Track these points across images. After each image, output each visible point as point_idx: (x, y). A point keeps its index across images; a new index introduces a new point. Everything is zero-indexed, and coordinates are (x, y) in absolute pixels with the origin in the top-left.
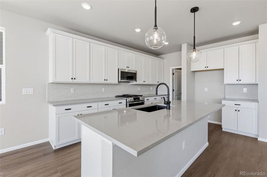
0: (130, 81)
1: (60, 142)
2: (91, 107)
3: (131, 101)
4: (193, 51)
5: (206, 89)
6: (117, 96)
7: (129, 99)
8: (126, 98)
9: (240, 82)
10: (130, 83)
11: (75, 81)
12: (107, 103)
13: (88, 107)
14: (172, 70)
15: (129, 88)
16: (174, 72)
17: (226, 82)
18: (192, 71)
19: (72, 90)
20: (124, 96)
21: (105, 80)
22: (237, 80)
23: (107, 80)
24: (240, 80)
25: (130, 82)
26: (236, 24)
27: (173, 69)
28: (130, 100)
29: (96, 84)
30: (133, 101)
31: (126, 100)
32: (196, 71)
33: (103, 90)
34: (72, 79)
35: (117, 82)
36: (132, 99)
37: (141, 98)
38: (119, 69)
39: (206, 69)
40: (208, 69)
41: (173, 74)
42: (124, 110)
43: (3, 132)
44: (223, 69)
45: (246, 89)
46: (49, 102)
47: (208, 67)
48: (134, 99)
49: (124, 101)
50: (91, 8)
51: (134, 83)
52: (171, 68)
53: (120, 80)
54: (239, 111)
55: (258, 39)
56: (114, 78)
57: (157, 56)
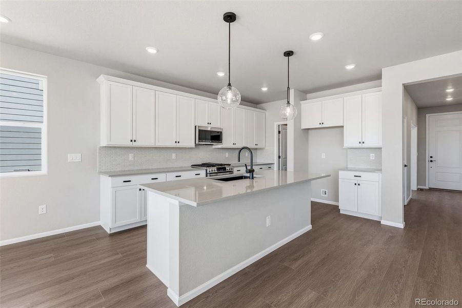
0: (212, 143)
1: (117, 223)
2: (157, 179)
3: (214, 172)
4: (287, 106)
5: (323, 156)
6: (194, 165)
7: (210, 169)
8: (206, 168)
9: (364, 146)
10: (214, 147)
11: (135, 144)
12: (178, 174)
13: (152, 179)
14: (278, 127)
15: (211, 154)
16: (280, 130)
17: (346, 145)
18: (302, 128)
19: (131, 156)
20: (203, 165)
21: (176, 142)
22: (360, 143)
23: (179, 142)
24: (363, 143)
25: (212, 145)
26: (350, 67)
27: (279, 125)
28: (212, 171)
29: (163, 148)
30: (216, 171)
31: (206, 170)
32: (309, 129)
33: (174, 156)
34: (131, 141)
35: (193, 145)
36: (215, 169)
37: (228, 168)
38: (195, 126)
39: (320, 126)
40: (323, 126)
41: (279, 132)
42: (204, 187)
43: (45, 210)
44: (343, 127)
45: (374, 155)
46: (100, 172)
47: (323, 123)
48: (218, 169)
49: (202, 172)
50: (158, 51)
51: (220, 146)
52: (276, 124)
53: (197, 143)
54: (359, 185)
55: (381, 86)
56: (189, 139)
57: (255, 105)
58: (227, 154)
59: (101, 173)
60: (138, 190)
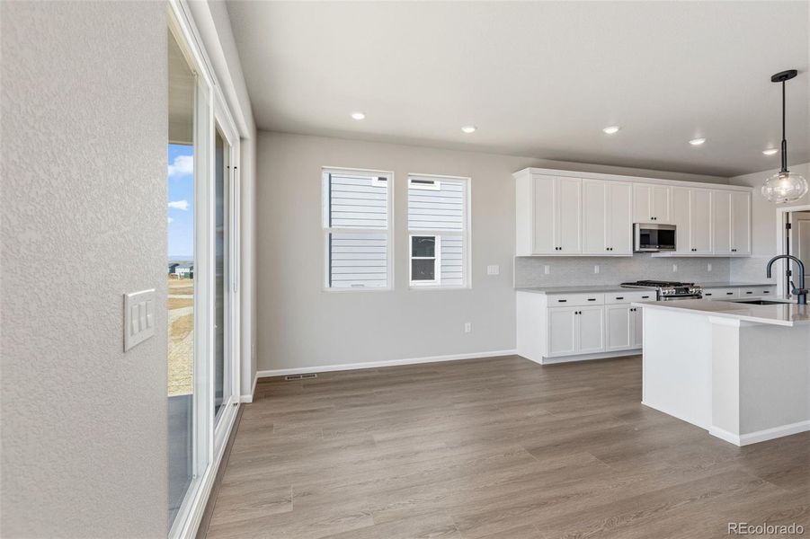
2: (594, 300)
3: (671, 294)
7: (663, 290)
8: (656, 289)
10: (654, 255)
13: (589, 300)
14: (785, 216)
15: (658, 265)
16: (790, 222)
21: (608, 249)
23: (611, 249)
27: (788, 213)
28: (668, 292)
30: (674, 294)
31: (658, 292)
33: (597, 269)
34: (557, 248)
35: (629, 252)
36: (672, 290)
37: (692, 290)
38: (634, 225)
41: (788, 226)
48: (677, 291)
49: (651, 293)
51: (671, 254)
52: (780, 211)
53: (637, 249)
56: (624, 245)
57: (725, 179)
58: (675, 268)
59: (516, 289)
60: (573, 313)
